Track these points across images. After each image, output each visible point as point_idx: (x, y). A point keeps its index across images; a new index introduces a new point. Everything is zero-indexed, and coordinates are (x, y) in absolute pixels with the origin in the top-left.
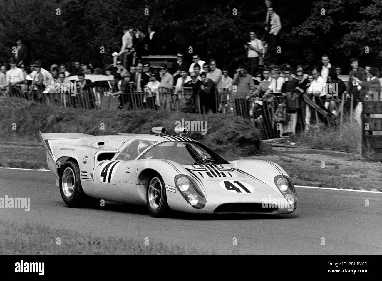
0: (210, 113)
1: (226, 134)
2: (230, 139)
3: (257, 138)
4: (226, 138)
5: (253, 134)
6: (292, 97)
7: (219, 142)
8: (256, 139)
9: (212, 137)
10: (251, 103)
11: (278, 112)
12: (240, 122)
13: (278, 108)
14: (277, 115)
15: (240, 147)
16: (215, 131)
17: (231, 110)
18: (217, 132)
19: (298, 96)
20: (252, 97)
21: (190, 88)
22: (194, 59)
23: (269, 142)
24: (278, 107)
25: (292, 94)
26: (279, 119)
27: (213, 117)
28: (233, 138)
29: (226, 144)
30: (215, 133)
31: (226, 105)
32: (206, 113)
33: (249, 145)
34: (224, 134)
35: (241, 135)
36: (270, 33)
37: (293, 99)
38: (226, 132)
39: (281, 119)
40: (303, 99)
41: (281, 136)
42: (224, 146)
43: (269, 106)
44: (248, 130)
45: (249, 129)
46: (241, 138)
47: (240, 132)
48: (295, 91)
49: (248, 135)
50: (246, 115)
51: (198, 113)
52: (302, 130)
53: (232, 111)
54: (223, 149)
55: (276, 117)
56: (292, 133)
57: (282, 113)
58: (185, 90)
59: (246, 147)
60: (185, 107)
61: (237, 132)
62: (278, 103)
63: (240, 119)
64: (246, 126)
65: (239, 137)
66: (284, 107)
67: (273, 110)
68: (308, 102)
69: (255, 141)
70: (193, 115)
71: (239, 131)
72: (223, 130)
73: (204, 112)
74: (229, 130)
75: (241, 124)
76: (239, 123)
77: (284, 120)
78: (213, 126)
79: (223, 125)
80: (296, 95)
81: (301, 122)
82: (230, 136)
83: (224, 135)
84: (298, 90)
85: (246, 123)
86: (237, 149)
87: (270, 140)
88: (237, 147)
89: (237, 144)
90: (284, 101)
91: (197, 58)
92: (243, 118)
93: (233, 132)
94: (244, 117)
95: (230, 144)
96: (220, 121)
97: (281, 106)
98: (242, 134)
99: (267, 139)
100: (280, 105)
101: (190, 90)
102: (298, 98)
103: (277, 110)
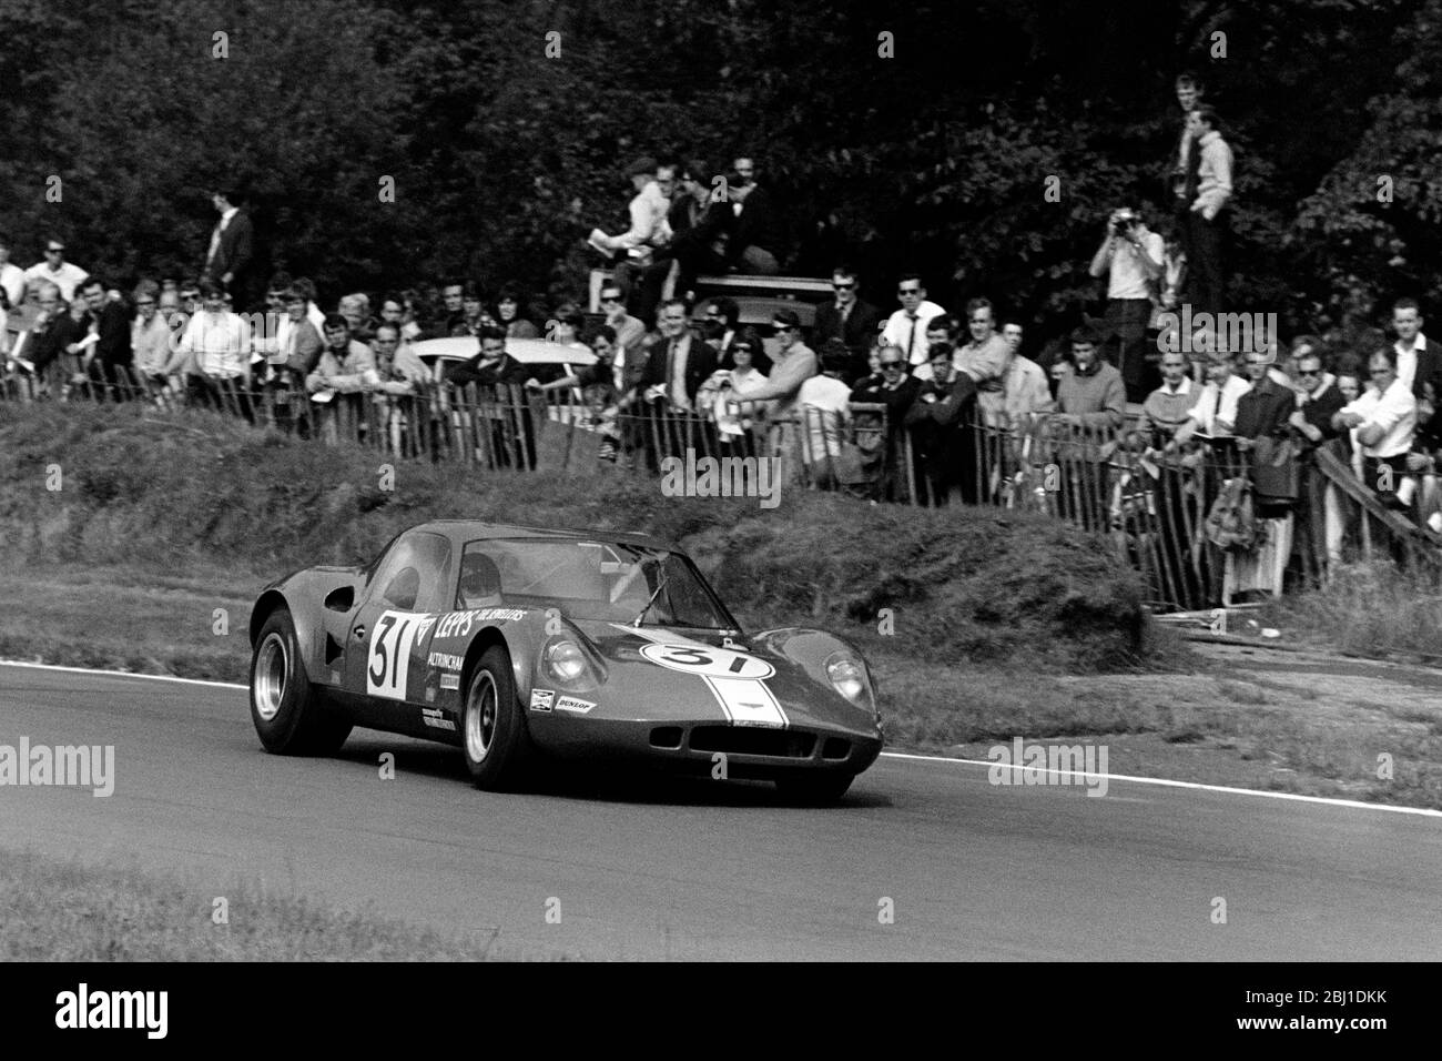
0: (955, 502)
1: (1015, 586)
2: (1029, 607)
3: (1135, 606)
4: (1014, 601)
5: (1119, 590)
6: (1276, 456)
7: (987, 616)
8: (1128, 608)
9: (961, 597)
10: (1113, 471)
11: (1223, 510)
12: (1068, 540)
13: (1222, 497)
14: (1218, 522)
15: (1065, 638)
16: (970, 572)
17: (1036, 495)
18: (981, 576)
19: (1297, 452)
20: (1121, 447)
21: (878, 406)
22: (904, 293)
23: (1180, 624)
24: (1222, 490)
25: (1277, 444)
26: (1224, 534)
27: (965, 520)
28: (1039, 602)
29: (1015, 623)
30: (973, 580)
31: (1019, 477)
32: (938, 504)
33: (1102, 630)
34: (1005, 584)
35: (1072, 594)
36: (1194, 208)
37: (1278, 463)
38: (1014, 577)
39: (1234, 536)
40: (1315, 465)
41: (1226, 600)
42: (1006, 630)
43: (1188, 488)
44: (1101, 574)
45: (1103, 569)
46: (1072, 601)
47: (1070, 579)
48: (1284, 435)
49: (1100, 593)
50: (1096, 515)
51: (905, 500)
52: (1308, 583)
53: (1042, 500)
54: (999, 642)
55: (1212, 528)
56: (1269, 592)
57: (1235, 513)
58: (856, 413)
59: (1087, 639)
60: (858, 478)
61: (1059, 579)
62: (1219, 475)
63: (1073, 529)
64: (1093, 560)
65: (1063, 600)
66: (1244, 492)
67: (1200, 502)
68: (1333, 478)
69: (1126, 616)
70: (891, 507)
71: (1063, 575)
72: (1003, 568)
73: (931, 501)
74: (1027, 572)
75: (1075, 548)
76: (1067, 545)
77: (1244, 541)
78: (964, 554)
79: (1003, 552)
80: (1290, 449)
81: (1304, 553)
82: (1028, 593)
83: (1008, 590)
84: (1296, 429)
85: (1094, 546)
86: (1054, 642)
87: (1182, 616)
88: (1057, 635)
89: (1058, 625)
90: (1244, 467)
91: (913, 292)
92: (1081, 527)
93: (1043, 579)
94: (1086, 524)
95: (1028, 625)
96: (991, 536)
97: (1231, 489)
98: (1076, 589)
99: (1171, 610)
100: (1228, 482)
101: (876, 415)
102: (1299, 458)
103: (1217, 505)
